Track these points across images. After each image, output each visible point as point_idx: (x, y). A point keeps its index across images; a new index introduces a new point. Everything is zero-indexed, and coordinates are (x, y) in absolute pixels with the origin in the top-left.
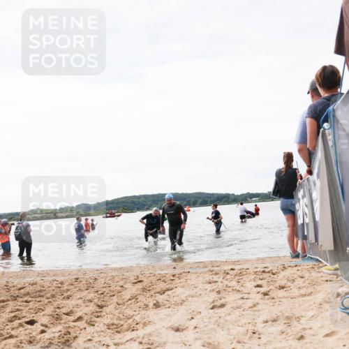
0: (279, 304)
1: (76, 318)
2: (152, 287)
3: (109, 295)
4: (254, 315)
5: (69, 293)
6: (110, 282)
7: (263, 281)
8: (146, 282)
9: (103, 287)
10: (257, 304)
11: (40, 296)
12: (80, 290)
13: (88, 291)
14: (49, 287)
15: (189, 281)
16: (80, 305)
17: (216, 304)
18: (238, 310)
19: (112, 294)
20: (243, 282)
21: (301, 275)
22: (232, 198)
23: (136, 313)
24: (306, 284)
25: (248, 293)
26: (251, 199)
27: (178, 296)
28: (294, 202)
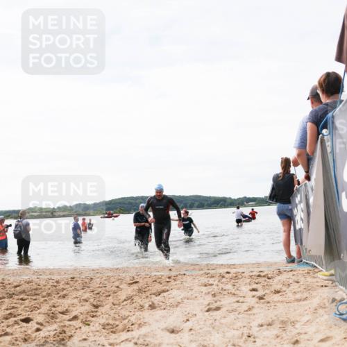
0: (274, 308)
1: (71, 317)
2: (148, 288)
3: (104, 295)
4: (250, 319)
5: (65, 292)
6: (106, 282)
7: (259, 285)
8: (142, 283)
9: (99, 287)
10: (253, 307)
11: (37, 294)
12: (76, 289)
13: (84, 291)
14: (45, 286)
15: (184, 283)
16: (75, 303)
17: (211, 306)
18: (233, 313)
19: (107, 294)
20: (238, 286)
21: (296, 280)
22: (229, 201)
23: (131, 314)
24: (301, 289)
25: (244, 297)
26: (248, 202)
27: (173, 298)
28: (290, 207)
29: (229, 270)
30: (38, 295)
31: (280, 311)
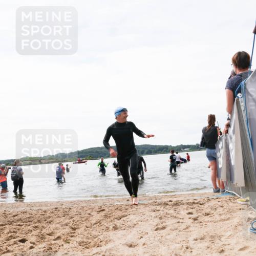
0: (205, 227)
1: (56, 237)
2: (112, 214)
4: (187, 235)
5: (51, 219)
6: (81, 210)
7: (194, 210)
8: (107, 211)
9: (76, 215)
10: (189, 226)
12: (59, 217)
13: (65, 217)
14: (36, 214)
15: (139, 210)
16: (58, 227)
17: (159, 226)
18: (175, 231)
20: (178, 210)
21: (221, 205)
22: (170, 148)
23: (99, 234)
24: (225, 212)
25: (183, 219)
26: (184, 149)
27: (131, 221)
28: (215, 151)
29: (171, 199)
30: (31, 221)
31: (210, 229)
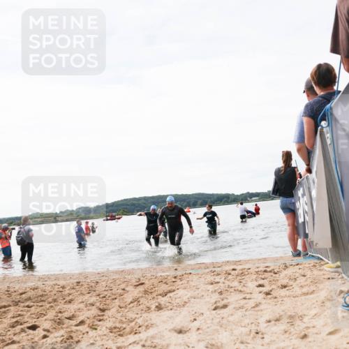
0: (281, 303)
1: (78, 322)
2: (154, 289)
4: (257, 315)
6: (112, 285)
7: (265, 281)
8: (148, 284)
9: (105, 290)
11: (42, 301)
13: (90, 295)
14: (51, 291)
15: (191, 283)
16: (82, 308)
17: (218, 304)
18: (241, 310)
19: (113, 297)
20: (244, 282)
21: (303, 273)
22: (233, 198)
24: (308, 282)
25: (251, 293)
26: (251, 198)
27: (180, 298)
28: (293, 201)
29: (235, 267)
30: (44, 301)
31: (287, 306)
